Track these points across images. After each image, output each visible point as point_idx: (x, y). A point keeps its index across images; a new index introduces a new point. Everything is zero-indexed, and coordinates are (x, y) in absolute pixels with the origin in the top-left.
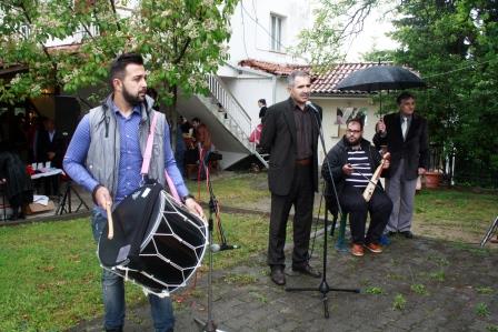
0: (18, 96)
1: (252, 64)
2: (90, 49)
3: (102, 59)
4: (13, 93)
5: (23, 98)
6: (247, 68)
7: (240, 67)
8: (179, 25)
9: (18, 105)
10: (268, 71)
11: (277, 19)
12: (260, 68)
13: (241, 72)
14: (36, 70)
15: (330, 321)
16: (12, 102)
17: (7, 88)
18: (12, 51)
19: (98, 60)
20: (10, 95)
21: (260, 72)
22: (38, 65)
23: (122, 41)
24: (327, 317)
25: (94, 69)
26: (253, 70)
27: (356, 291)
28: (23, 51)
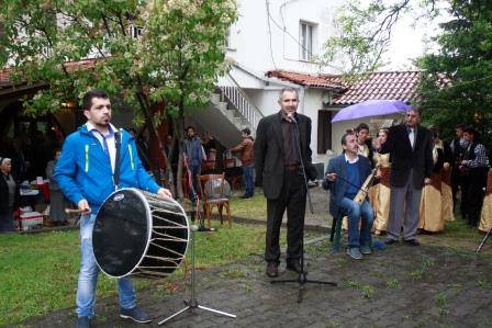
0: (40, 110)
1: (278, 75)
2: (102, 68)
3: (112, 77)
4: (36, 107)
5: (44, 112)
6: (274, 79)
7: (266, 79)
8: (177, 48)
9: (40, 119)
10: (295, 82)
11: (307, 27)
12: (288, 79)
13: (267, 84)
14: (56, 86)
15: (302, 305)
16: (34, 116)
17: (30, 104)
18: (35, 70)
19: (109, 79)
20: (33, 110)
21: (287, 83)
22: (57, 82)
23: (130, 61)
24: (299, 302)
25: (106, 86)
26: (280, 81)
27: (334, 284)
28: (44, 70)
